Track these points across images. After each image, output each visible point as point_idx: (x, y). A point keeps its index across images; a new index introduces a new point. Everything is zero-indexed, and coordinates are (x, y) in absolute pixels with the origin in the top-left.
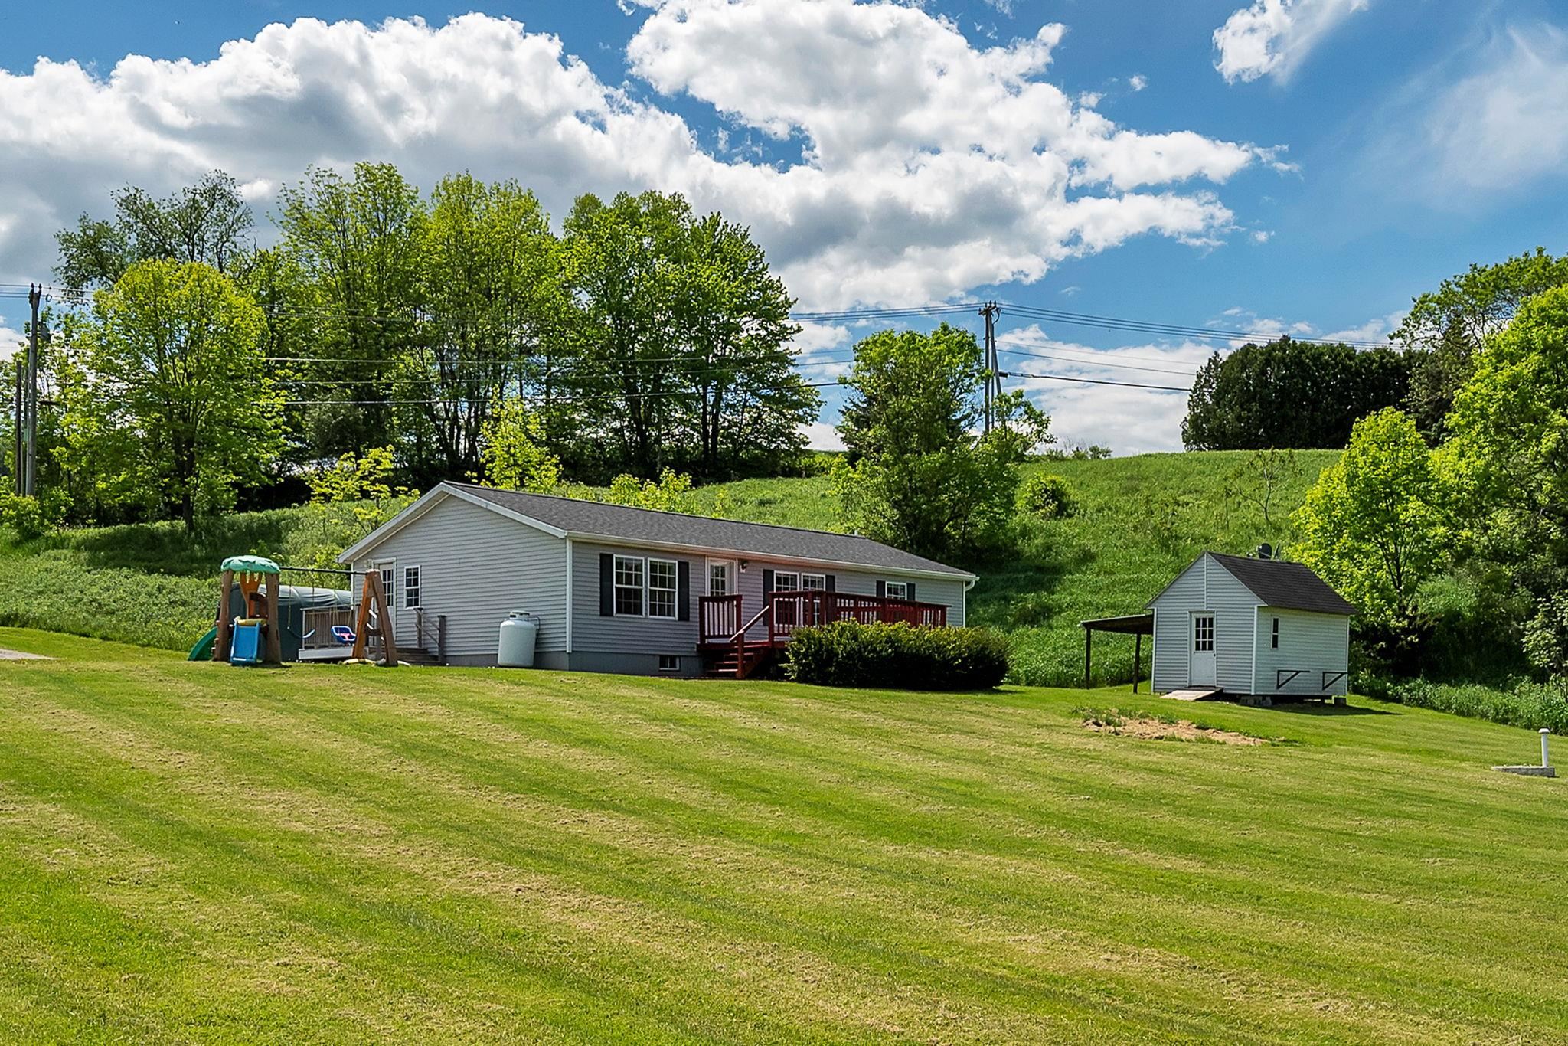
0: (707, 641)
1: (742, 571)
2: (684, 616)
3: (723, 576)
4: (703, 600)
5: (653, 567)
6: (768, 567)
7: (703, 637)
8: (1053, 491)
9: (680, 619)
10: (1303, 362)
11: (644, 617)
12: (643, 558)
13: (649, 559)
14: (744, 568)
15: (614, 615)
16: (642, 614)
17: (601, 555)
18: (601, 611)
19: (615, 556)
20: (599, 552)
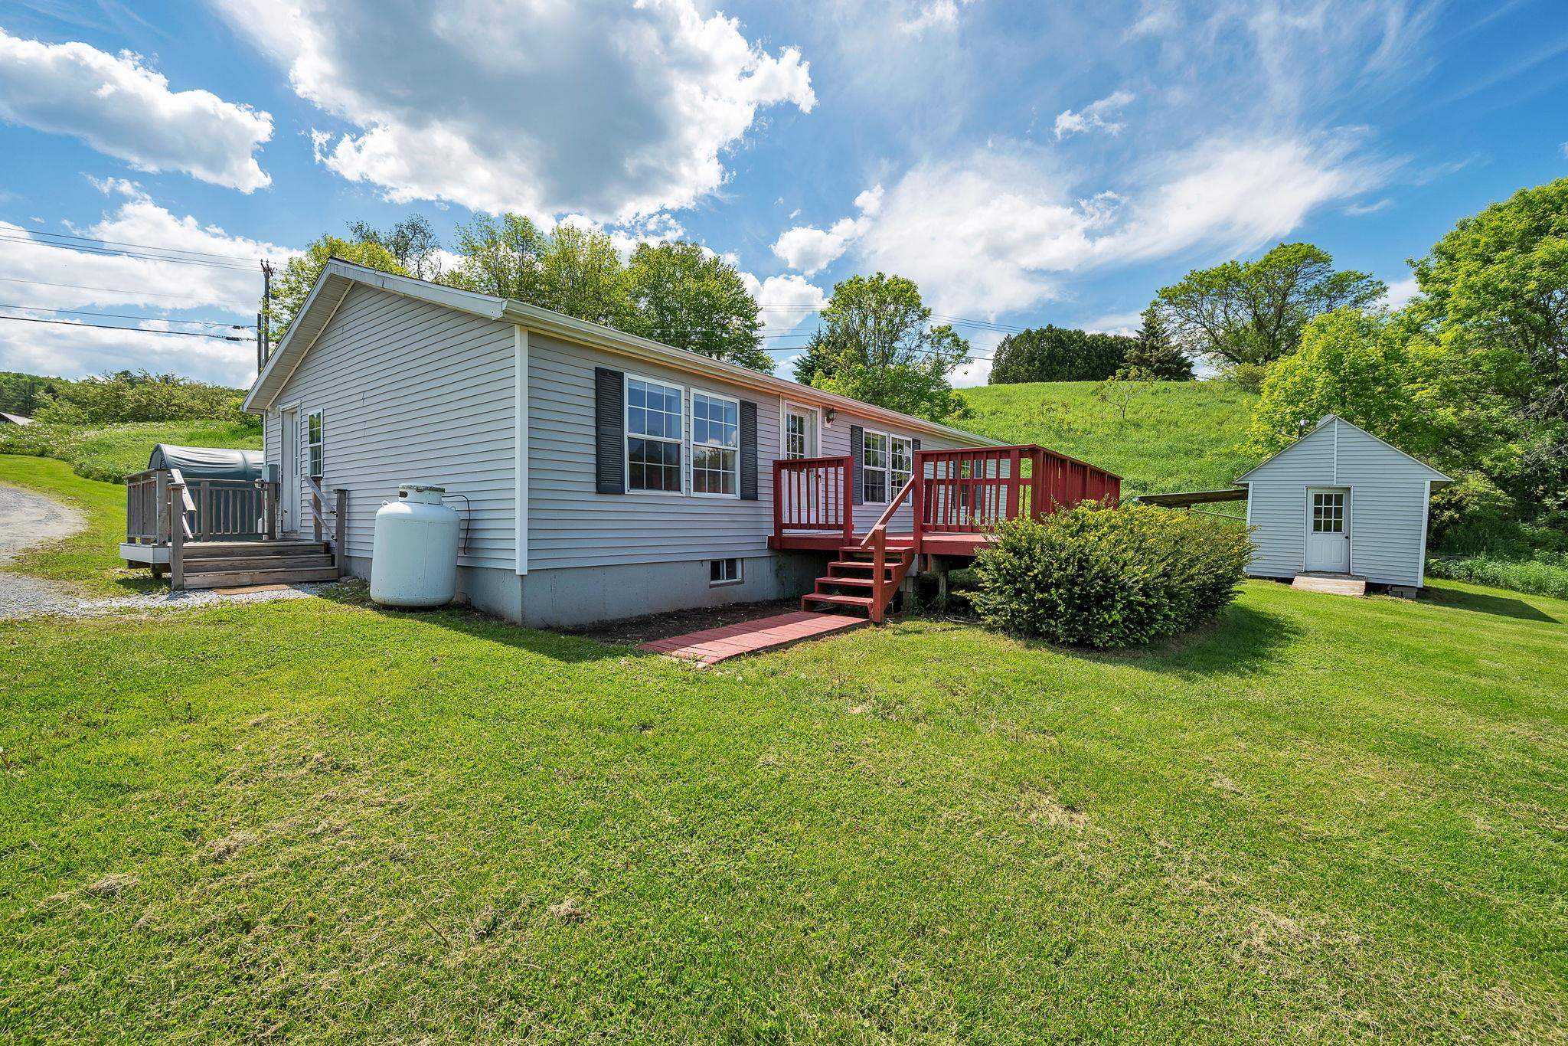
0: (787, 532)
1: (828, 425)
2: (750, 493)
3: (801, 432)
4: (779, 465)
5: (700, 407)
6: (858, 423)
7: (779, 526)
8: (959, 401)
9: (743, 497)
10: (1061, 339)
11: (684, 495)
12: (682, 388)
13: (693, 391)
14: (829, 420)
15: (626, 492)
16: (680, 490)
17: (598, 371)
18: (598, 484)
19: (627, 376)
20: (593, 365)
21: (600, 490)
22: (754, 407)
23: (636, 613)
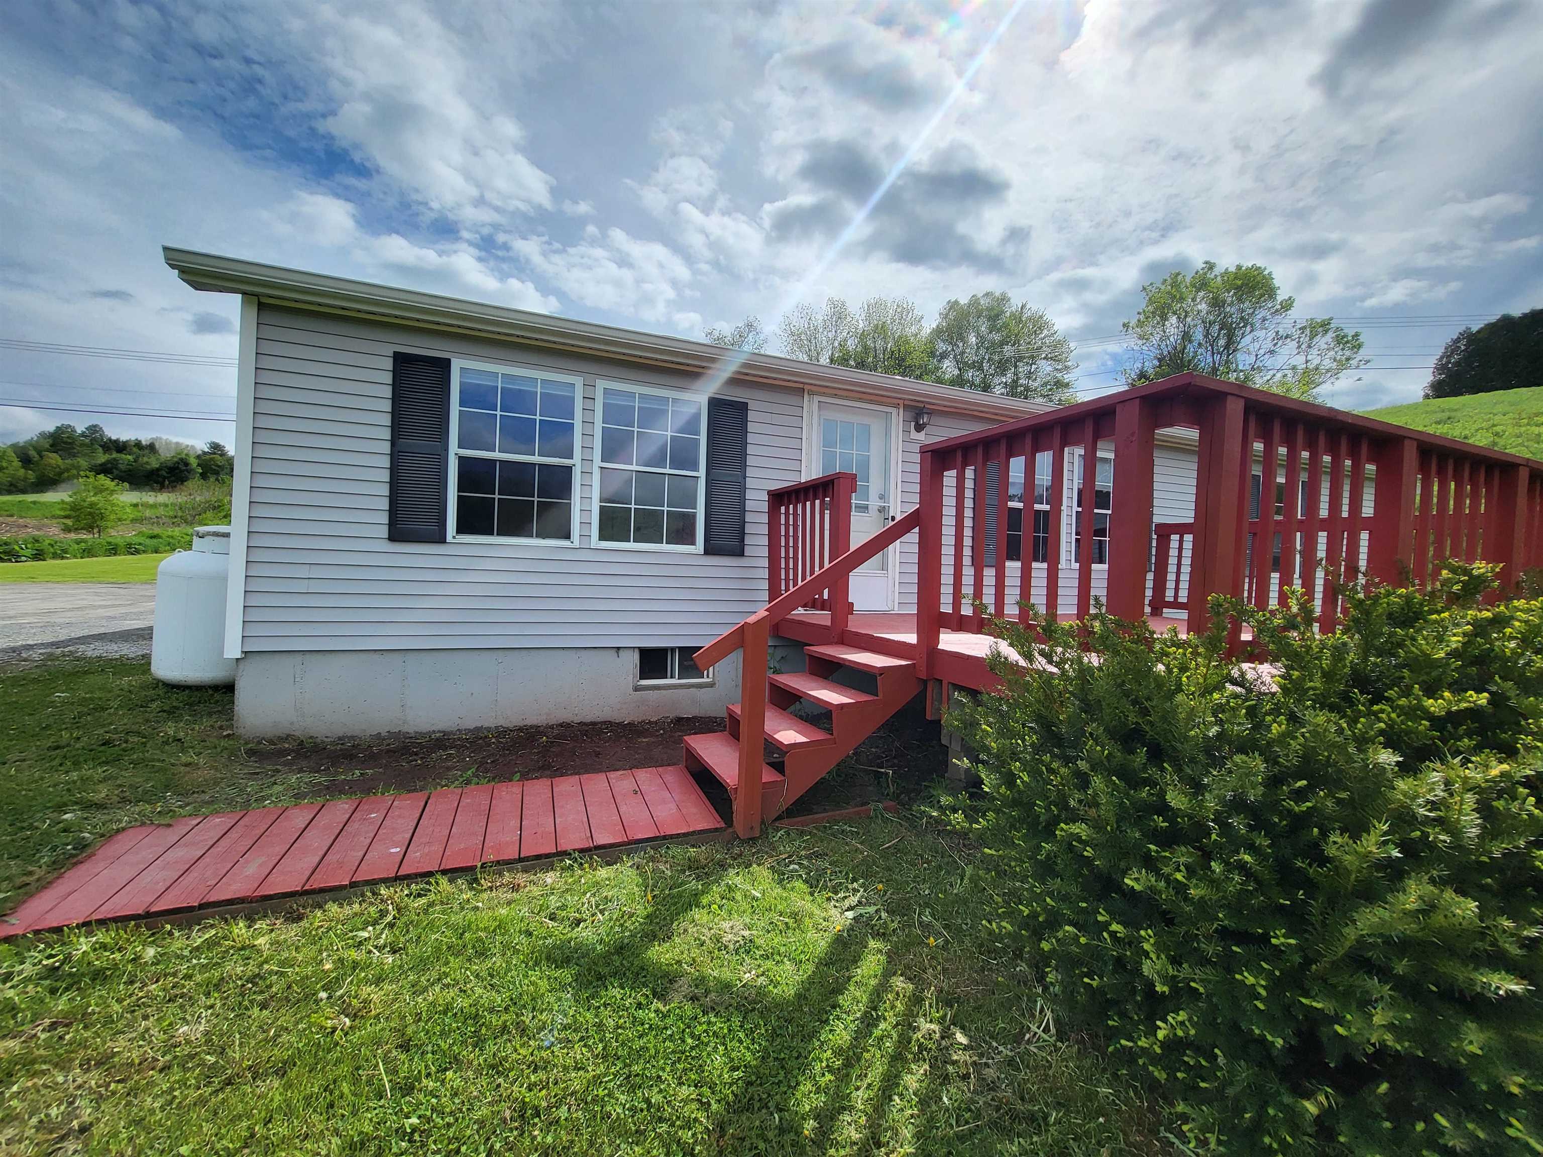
2: (729, 542)
4: (776, 499)
5: (617, 410)
9: (711, 550)
11: (576, 544)
12: (578, 381)
13: (602, 384)
14: (919, 428)
15: (449, 538)
16: (568, 536)
17: (399, 358)
18: (392, 524)
19: (457, 365)
20: (390, 350)
21: (397, 534)
22: (742, 408)
23: (471, 723)
